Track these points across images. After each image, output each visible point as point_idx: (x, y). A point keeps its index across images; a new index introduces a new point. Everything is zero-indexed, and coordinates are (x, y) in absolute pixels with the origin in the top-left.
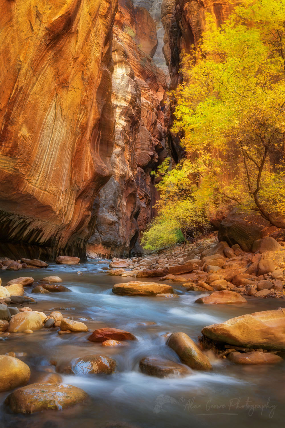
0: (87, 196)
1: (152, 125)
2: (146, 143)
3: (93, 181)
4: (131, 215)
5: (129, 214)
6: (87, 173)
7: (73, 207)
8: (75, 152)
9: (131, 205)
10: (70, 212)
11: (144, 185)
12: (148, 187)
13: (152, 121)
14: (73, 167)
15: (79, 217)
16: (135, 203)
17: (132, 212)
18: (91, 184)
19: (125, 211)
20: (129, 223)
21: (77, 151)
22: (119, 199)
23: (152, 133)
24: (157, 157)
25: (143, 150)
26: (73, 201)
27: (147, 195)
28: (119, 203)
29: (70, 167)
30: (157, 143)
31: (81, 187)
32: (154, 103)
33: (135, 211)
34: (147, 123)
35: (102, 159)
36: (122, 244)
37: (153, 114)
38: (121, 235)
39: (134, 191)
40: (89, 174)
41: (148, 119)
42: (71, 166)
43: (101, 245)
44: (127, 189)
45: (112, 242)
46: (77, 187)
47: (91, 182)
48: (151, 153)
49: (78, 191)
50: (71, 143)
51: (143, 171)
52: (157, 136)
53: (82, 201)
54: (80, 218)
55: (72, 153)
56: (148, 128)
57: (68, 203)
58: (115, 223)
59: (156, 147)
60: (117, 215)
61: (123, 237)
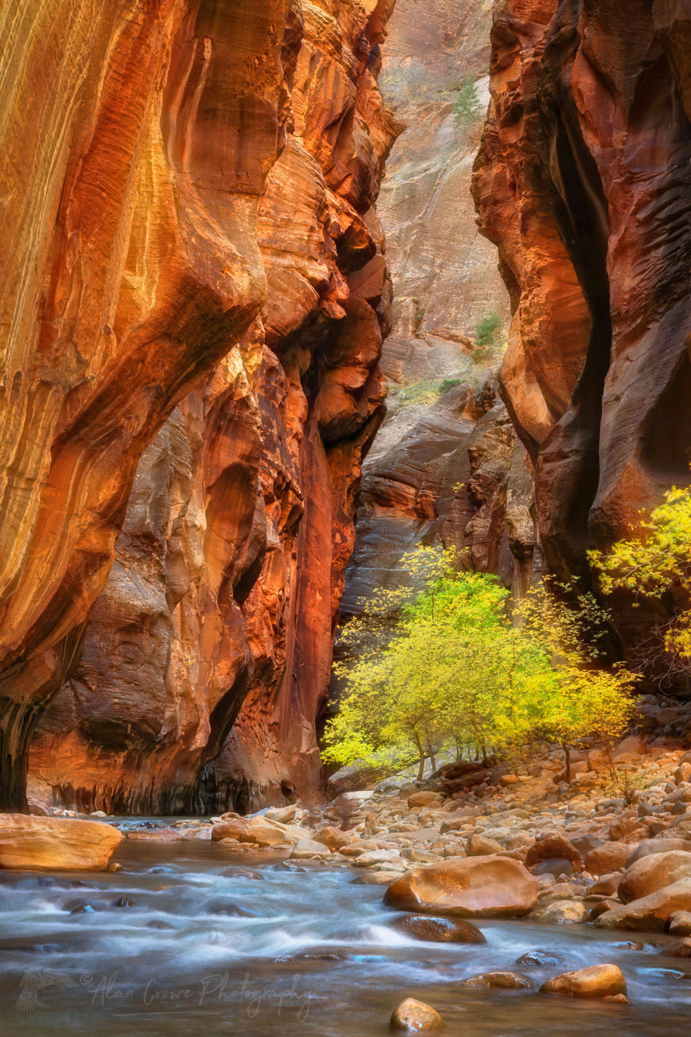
0: (116, 432)
1: (329, 128)
2: (299, 218)
3: (166, 335)
4: (225, 581)
5: (214, 579)
6: (139, 281)
7: (35, 496)
8: (94, 121)
9: (226, 527)
10: (15, 528)
11: (275, 431)
12: (293, 447)
13: (332, 109)
14: (68, 223)
15: (53, 564)
16: (247, 521)
17: (230, 568)
18: (152, 350)
19: (199, 559)
20: (213, 620)
21: (106, 119)
22: (178, 496)
23: (327, 172)
24: (342, 291)
25: (283, 252)
26: (40, 459)
27: (289, 486)
28: (174, 515)
29: (52, 224)
30: (346, 223)
31: (96, 370)
32: (345, 17)
33: (240, 563)
34: (309, 117)
35: (208, 207)
36: (180, 732)
37: (337, 73)
38: (177, 686)
39: (248, 457)
40: (150, 284)
41: (314, 99)
42: (60, 220)
43: (73, 737)
44: (213, 443)
45: (134, 724)
46: (74, 365)
47: (153, 339)
48: (320, 270)
49: (72, 394)
50: (85, 50)
51: (274, 360)
52: (347, 187)
53: (82, 467)
54: (59, 573)
55: (76, 128)
56: (311, 144)
57: (13, 471)
58: (153, 624)
59: (343, 240)
60: (162, 578)
61: (185, 695)
